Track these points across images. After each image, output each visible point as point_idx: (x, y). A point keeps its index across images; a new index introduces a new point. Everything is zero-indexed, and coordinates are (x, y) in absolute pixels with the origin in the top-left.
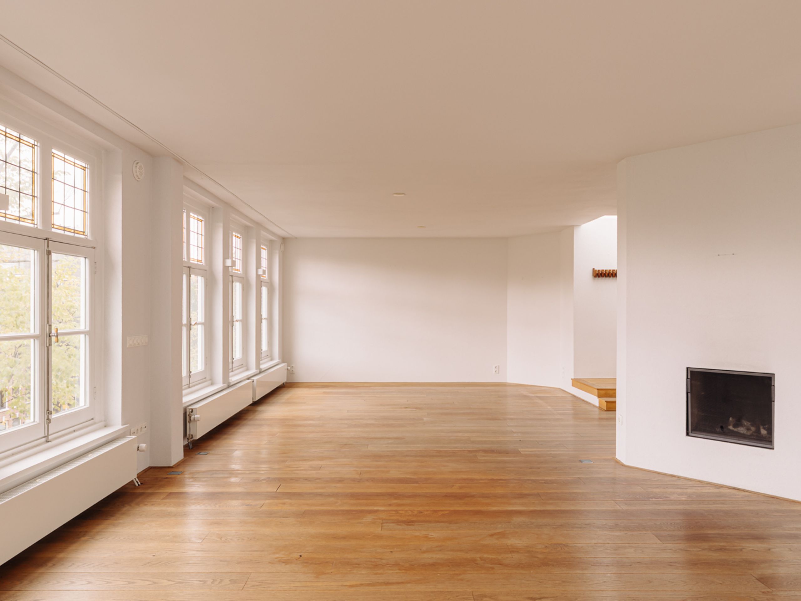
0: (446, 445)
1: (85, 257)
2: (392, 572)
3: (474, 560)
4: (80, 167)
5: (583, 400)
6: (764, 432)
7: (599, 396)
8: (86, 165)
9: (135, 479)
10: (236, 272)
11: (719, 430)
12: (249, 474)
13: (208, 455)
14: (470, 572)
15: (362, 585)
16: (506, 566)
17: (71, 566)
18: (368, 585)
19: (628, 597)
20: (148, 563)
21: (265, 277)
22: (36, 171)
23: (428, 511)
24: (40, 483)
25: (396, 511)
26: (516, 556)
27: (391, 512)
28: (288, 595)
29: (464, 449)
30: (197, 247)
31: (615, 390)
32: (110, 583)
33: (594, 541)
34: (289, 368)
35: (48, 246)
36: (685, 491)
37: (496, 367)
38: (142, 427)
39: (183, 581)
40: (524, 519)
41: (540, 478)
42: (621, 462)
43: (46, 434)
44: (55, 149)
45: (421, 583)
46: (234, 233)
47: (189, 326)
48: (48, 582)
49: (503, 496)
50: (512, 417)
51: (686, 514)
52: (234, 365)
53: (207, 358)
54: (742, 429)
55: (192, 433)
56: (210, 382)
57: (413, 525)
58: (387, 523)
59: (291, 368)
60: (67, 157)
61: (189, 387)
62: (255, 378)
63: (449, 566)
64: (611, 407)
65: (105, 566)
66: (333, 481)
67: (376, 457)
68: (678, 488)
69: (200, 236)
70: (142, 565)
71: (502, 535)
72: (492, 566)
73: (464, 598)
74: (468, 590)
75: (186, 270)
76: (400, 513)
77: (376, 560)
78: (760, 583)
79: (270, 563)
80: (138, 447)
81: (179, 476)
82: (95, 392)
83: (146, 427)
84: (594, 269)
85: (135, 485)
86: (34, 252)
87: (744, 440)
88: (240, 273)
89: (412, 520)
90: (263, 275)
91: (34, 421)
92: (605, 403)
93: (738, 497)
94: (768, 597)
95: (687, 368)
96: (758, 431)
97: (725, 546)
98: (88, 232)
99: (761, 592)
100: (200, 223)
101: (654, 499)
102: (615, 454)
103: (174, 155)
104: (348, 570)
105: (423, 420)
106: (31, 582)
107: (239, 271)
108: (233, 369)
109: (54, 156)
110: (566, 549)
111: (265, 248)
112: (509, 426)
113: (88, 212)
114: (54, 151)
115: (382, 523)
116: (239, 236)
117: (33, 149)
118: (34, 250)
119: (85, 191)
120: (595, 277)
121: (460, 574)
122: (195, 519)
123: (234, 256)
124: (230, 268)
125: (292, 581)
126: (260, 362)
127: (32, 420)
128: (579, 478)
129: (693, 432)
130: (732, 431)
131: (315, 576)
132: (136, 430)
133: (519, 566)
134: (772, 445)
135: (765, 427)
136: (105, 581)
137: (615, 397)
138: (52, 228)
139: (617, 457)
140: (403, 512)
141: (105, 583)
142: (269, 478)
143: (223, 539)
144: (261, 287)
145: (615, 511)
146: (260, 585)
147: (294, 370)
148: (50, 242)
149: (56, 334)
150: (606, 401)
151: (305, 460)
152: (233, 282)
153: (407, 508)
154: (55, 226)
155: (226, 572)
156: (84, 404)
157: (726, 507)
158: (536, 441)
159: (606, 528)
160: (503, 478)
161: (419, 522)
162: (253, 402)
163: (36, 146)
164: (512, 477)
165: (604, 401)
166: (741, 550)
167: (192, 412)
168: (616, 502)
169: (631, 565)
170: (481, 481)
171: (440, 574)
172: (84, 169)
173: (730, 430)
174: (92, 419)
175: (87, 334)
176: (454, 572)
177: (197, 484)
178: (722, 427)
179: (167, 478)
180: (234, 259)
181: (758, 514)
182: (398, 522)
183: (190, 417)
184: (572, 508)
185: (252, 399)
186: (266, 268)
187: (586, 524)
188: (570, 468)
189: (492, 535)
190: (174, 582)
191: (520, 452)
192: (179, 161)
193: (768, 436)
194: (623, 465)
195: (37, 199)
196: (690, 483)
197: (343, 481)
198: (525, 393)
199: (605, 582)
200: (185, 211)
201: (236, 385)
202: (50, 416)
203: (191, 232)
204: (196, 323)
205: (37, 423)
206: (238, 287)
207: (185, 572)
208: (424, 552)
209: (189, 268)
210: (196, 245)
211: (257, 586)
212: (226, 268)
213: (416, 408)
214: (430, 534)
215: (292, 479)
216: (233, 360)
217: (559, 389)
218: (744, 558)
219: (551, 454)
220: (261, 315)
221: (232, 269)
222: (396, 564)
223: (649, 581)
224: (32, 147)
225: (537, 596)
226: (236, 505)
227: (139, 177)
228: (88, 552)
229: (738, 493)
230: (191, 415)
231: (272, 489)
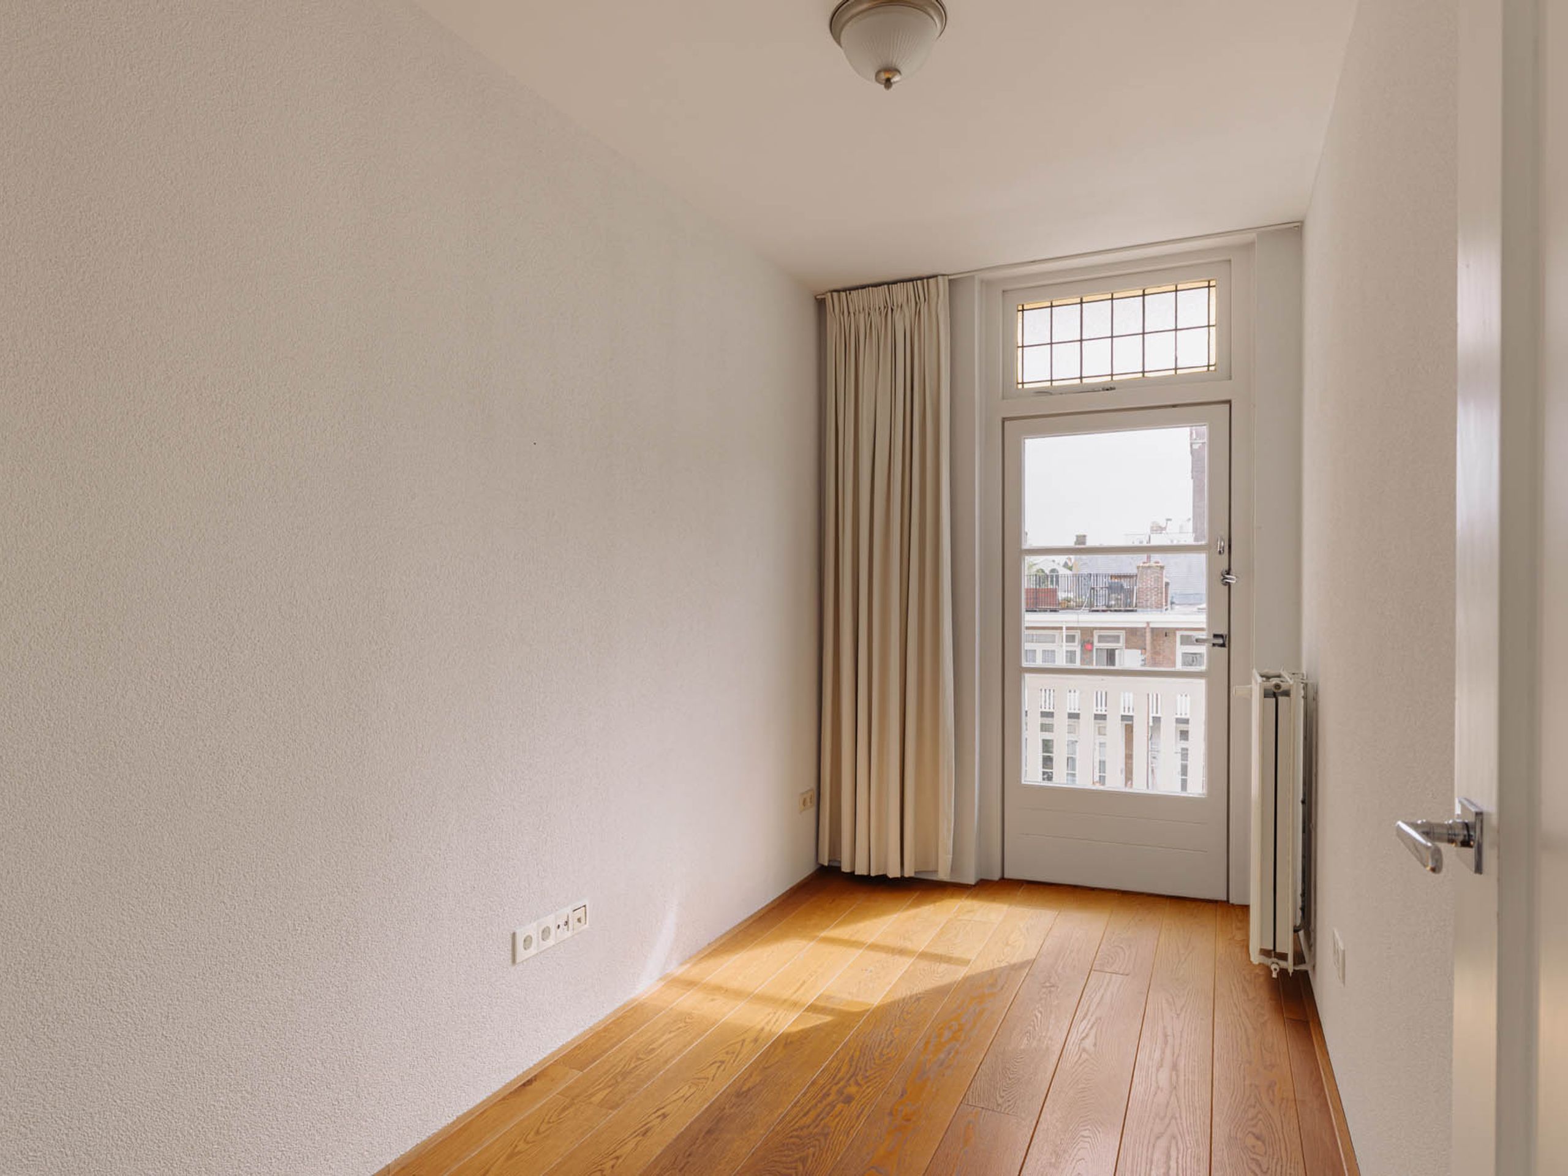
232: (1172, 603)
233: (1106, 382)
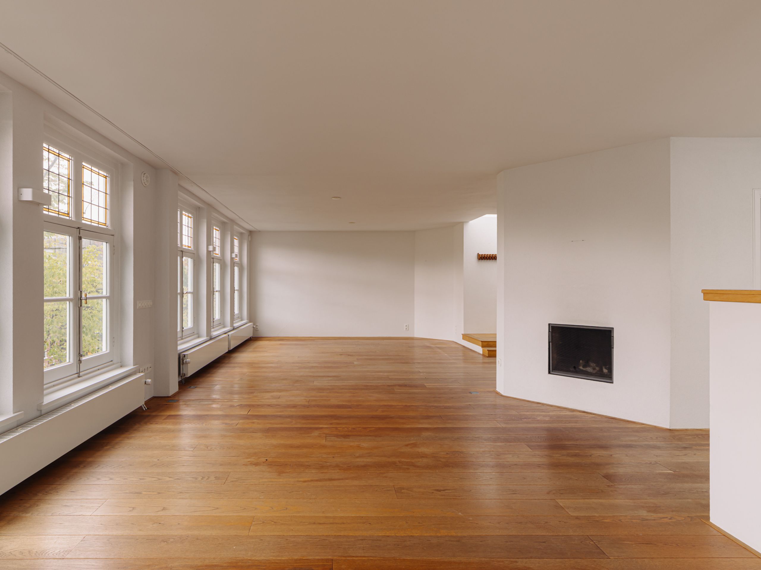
0: (371, 381)
1: (107, 242)
2: (334, 471)
3: (394, 463)
4: (103, 176)
5: (471, 350)
6: (605, 371)
7: (483, 346)
8: (107, 174)
9: (143, 405)
10: (216, 255)
11: (572, 369)
12: (227, 401)
13: (196, 388)
14: (391, 471)
15: (312, 481)
16: (418, 467)
17: (97, 467)
18: (317, 481)
19: (509, 489)
20: (155, 465)
21: (237, 260)
22: (70, 178)
23: (359, 428)
24: (74, 406)
25: (336, 428)
26: (425, 460)
27: (332, 429)
28: (258, 487)
29: (384, 384)
30: (187, 237)
31: (496, 342)
32: (127, 479)
33: (482, 450)
34: (254, 326)
35: (79, 233)
36: (548, 414)
37: (406, 326)
38: (148, 368)
39: (180, 478)
40: (430, 434)
41: (441, 405)
42: (500, 393)
43: (78, 372)
44: (84, 162)
45: (356, 479)
46: (214, 227)
47: (182, 294)
48: (81, 479)
49: (414, 418)
50: (419, 361)
51: (548, 430)
52: (215, 323)
53: (195, 318)
54: (589, 368)
55: (184, 372)
56: (197, 335)
57: (349, 438)
58: (329, 436)
59: (256, 327)
60: (93, 168)
61: (182, 339)
62: (230, 333)
63: (376, 467)
64: (492, 354)
65: (123, 467)
66: (288, 406)
67: (321, 389)
68: (543, 412)
69: (190, 229)
70: (150, 467)
71: (415, 445)
72: (408, 467)
73: (388, 490)
74: (391, 484)
75: (180, 253)
76: (339, 430)
77: (322, 463)
78: (606, 479)
79: (244, 465)
80: (145, 382)
81: (175, 403)
82: (114, 341)
83: (151, 367)
84: (478, 254)
85: (143, 410)
86: (69, 238)
87: (591, 377)
88: (219, 257)
89: (348, 434)
90: (235, 258)
91: (69, 362)
92: (487, 352)
93: (587, 418)
94: (612, 489)
95: (549, 324)
96: (601, 370)
97: (579, 453)
98: (108, 223)
99: (606, 485)
100: (190, 219)
101: (525, 420)
102: (496, 388)
103: (171, 168)
104: (302, 470)
105: (353, 363)
106: (68, 478)
107: (218, 254)
108: (214, 327)
109: (84, 167)
110: (462, 455)
111: (237, 238)
112: (417, 368)
113: (109, 209)
114: (83, 163)
115: (326, 437)
116: (218, 229)
117: (69, 162)
118: (69, 236)
119: (106, 193)
120: (479, 259)
121: (384, 473)
122: (188, 434)
123: (214, 244)
124: (212, 252)
125: (261, 478)
126: (233, 322)
127: (68, 361)
128: (469, 404)
129: (553, 371)
130: (582, 371)
131: (277, 474)
132: (144, 369)
133: (427, 467)
134: (611, 380)
135: (606, 367)
136: (123, 478)
137: (496, 347)
138: (83, 220)
139: (497, 390)
140: (341, 429)
141: (123, 479)
142: (242, 404)
143: (209, 448)
144: (234, 267)
145: (496, 428)
146: (237, 481)
147: (258, 328)
148: (81, 230)
149: (85, 298)
150: (488, 350)
151: (268, 392)
152: (213, 263)
153: (344, 426)
154: (84, 219)
155: (212, 472)
156: (105, 350)
157: (578, 425)
158: (437, 378)
159: (490, 440)
160: (414, 405)
161: (353, 436)
162: (228, 350)
163: (71, 159)
164: (420, 404)
165: (487, 350)
166: (591, 456)
167: (184, 356)
168: (497, 422)
169: (510, 467)
170: (398, 407)
171: (369, 472)
172: (105, 178)
173: (580, 369)
174: (112, 361)
175: (108, 299)
176: (380, 472)
177: (189, 409)
178: (575, 367)
179: (166, 405)
180: (214, 246)
181: (602, 430)
182: (337, 436)
183: (183, 361)
184: (466, 426)
185: (228, 348)
186: (237, 253)
187: (476, 437)
188: (463, 398)
189: (407, 445)
190: (174, 479)
191: (425, 386)
192: (175, 173)
193: (609, 374)
194: (501, 396)
195: (71, 199)
196: (551, 408)
197: (296, 406)
198: (428, 344)
199: (491, 478)
200: (179, 210)
201: (216, 338)
202: (81, 358)
203: (183, 226)
204: (187, 292)
205: (71, 363)
206: (217, 267)
207: (182, 472)
208: (358, 457)
209: (182, 252)
210: (187, 235)
211: (235, 481)
212: (209, 252)
213: (348, 355)
214: (362, 444)
215: (258, 405)
216: (214, 320)
217: (453, 341)
218: (593, 461)
219: (448, 388)
220: (234, 288)
221: (213, 253)
222: (337, 466)
223: (524, 478)
224: (68, 160)
225: (442, 488)
226: (216, 424)
227: (146, 183)
228: (109, 457)
229: (587, 415)
230: (184, 359)
231: (244, 412)
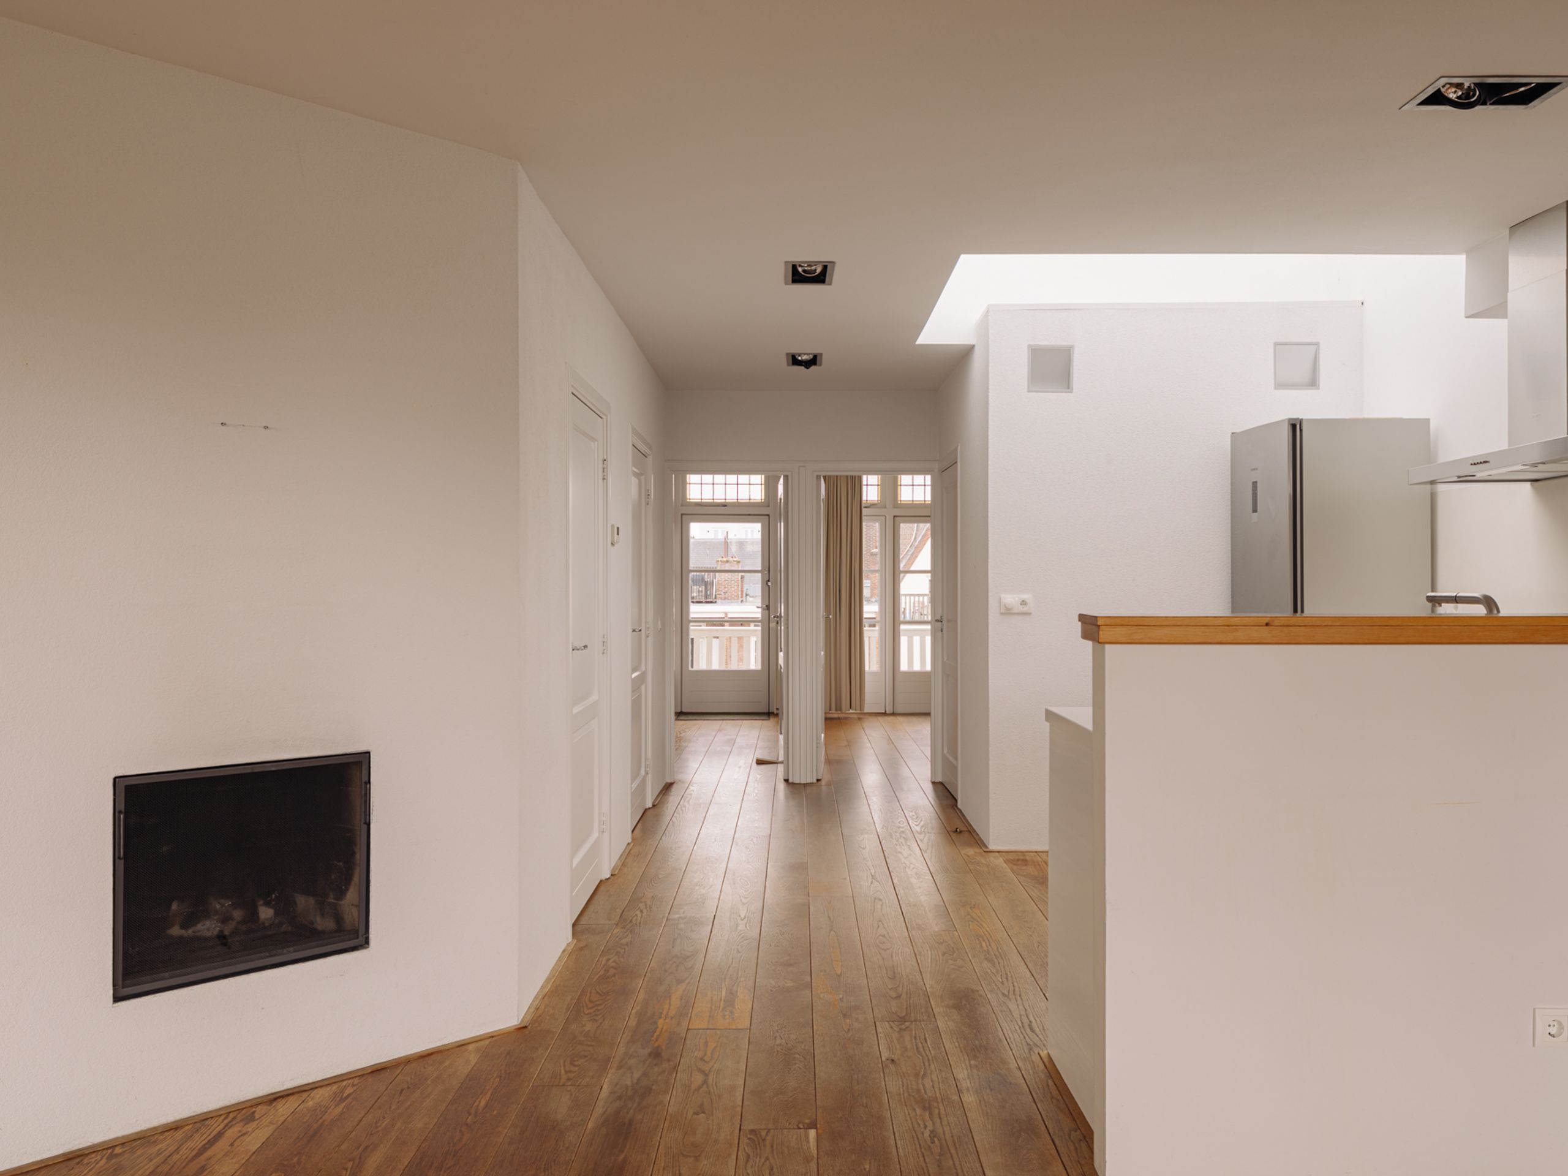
96: (252, 916)
232: (747, 595)
233: (723, 502)
